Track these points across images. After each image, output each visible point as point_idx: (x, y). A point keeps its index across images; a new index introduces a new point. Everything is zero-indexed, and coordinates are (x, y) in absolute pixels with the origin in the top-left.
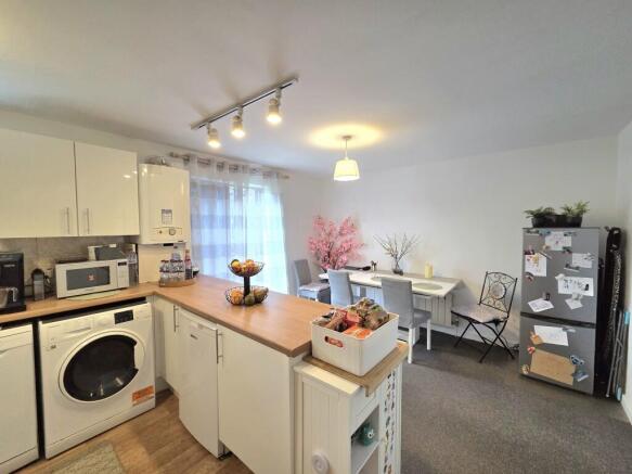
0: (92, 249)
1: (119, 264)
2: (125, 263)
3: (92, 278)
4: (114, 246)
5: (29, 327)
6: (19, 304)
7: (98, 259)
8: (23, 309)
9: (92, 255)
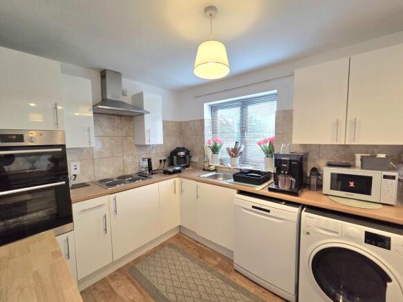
0: (358, 156)
1: (385, 177)
2: (393, 178)
3: (352, 184)
4: (383, 156)
5: (297, 210)
6: (295, 191)
7: (362, 167)
8: (296, 194)
9: (358, 163)
